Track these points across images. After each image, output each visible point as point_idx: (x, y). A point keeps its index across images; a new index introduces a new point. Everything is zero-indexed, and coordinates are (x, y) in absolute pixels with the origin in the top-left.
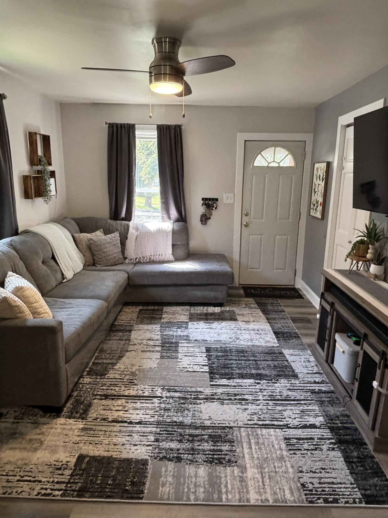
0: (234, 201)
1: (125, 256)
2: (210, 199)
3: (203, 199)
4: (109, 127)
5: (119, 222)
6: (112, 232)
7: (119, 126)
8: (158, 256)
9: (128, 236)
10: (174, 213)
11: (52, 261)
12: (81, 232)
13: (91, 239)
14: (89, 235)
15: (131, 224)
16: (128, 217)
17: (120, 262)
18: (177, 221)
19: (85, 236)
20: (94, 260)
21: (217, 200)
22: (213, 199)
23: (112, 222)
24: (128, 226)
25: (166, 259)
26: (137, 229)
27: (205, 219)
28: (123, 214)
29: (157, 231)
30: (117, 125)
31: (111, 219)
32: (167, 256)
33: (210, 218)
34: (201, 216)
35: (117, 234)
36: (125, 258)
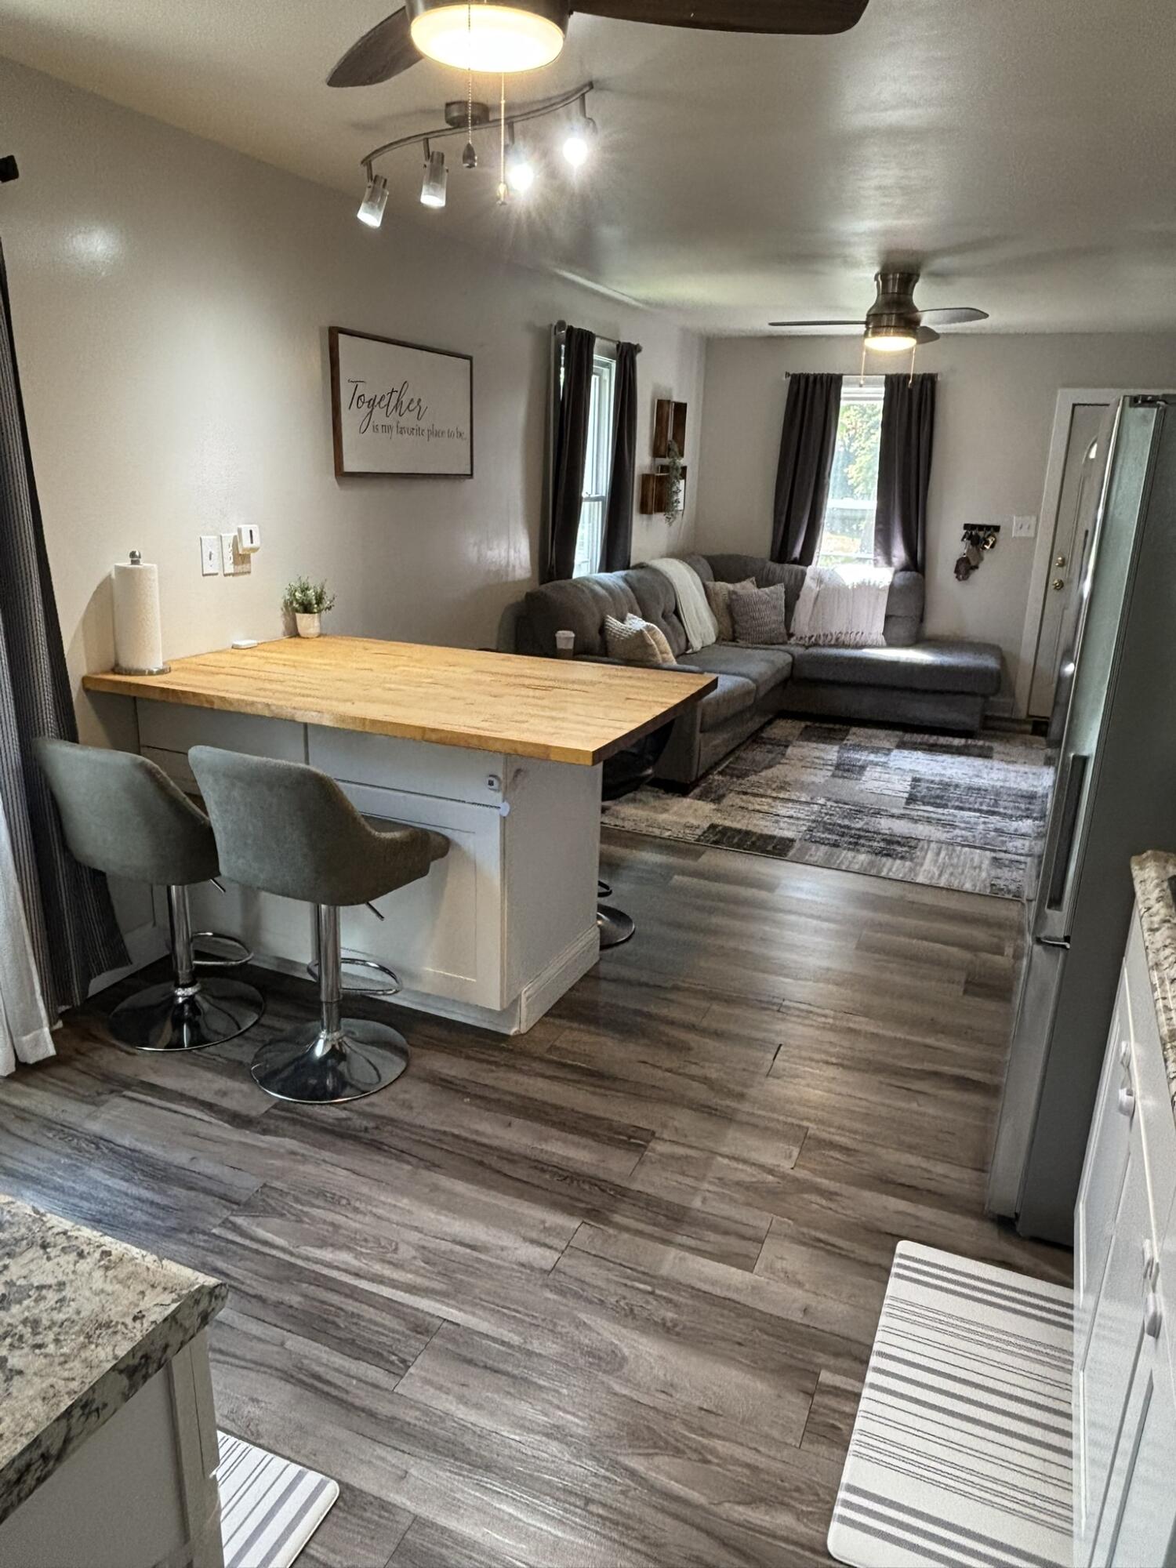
0: (1036, 534)
1: (791, 631)
2: (981, 527)
3: (966, 526)
4: (791, 383)
5: (787, 566)
6: (773, 584)
7: (811, 379)
8: (853, 636)
9: (802, 594)
10: (899, 553)
11: (674, 617)
12: (716, 580)
13: (734, 593)
14: (730, 586)
15: (810, 570)
16: (806, 558)
17: (781, 641)
18: (905, 568)
19: (723, 587)
20: (734, 632)
21: (997, 529)
22: (988, 528)
23: (777, 567)
24: (804, 574)
25: (869, 642)
26: (820, 581)
27: (965, 568)
28: (797, 552)
29: (859, 586)
30: (807, 377)
31: (772, 559)
32: (874, 637)
33: (976, 567)
34: (958, 561)
35: (780, 589)
36: (791, 635)
